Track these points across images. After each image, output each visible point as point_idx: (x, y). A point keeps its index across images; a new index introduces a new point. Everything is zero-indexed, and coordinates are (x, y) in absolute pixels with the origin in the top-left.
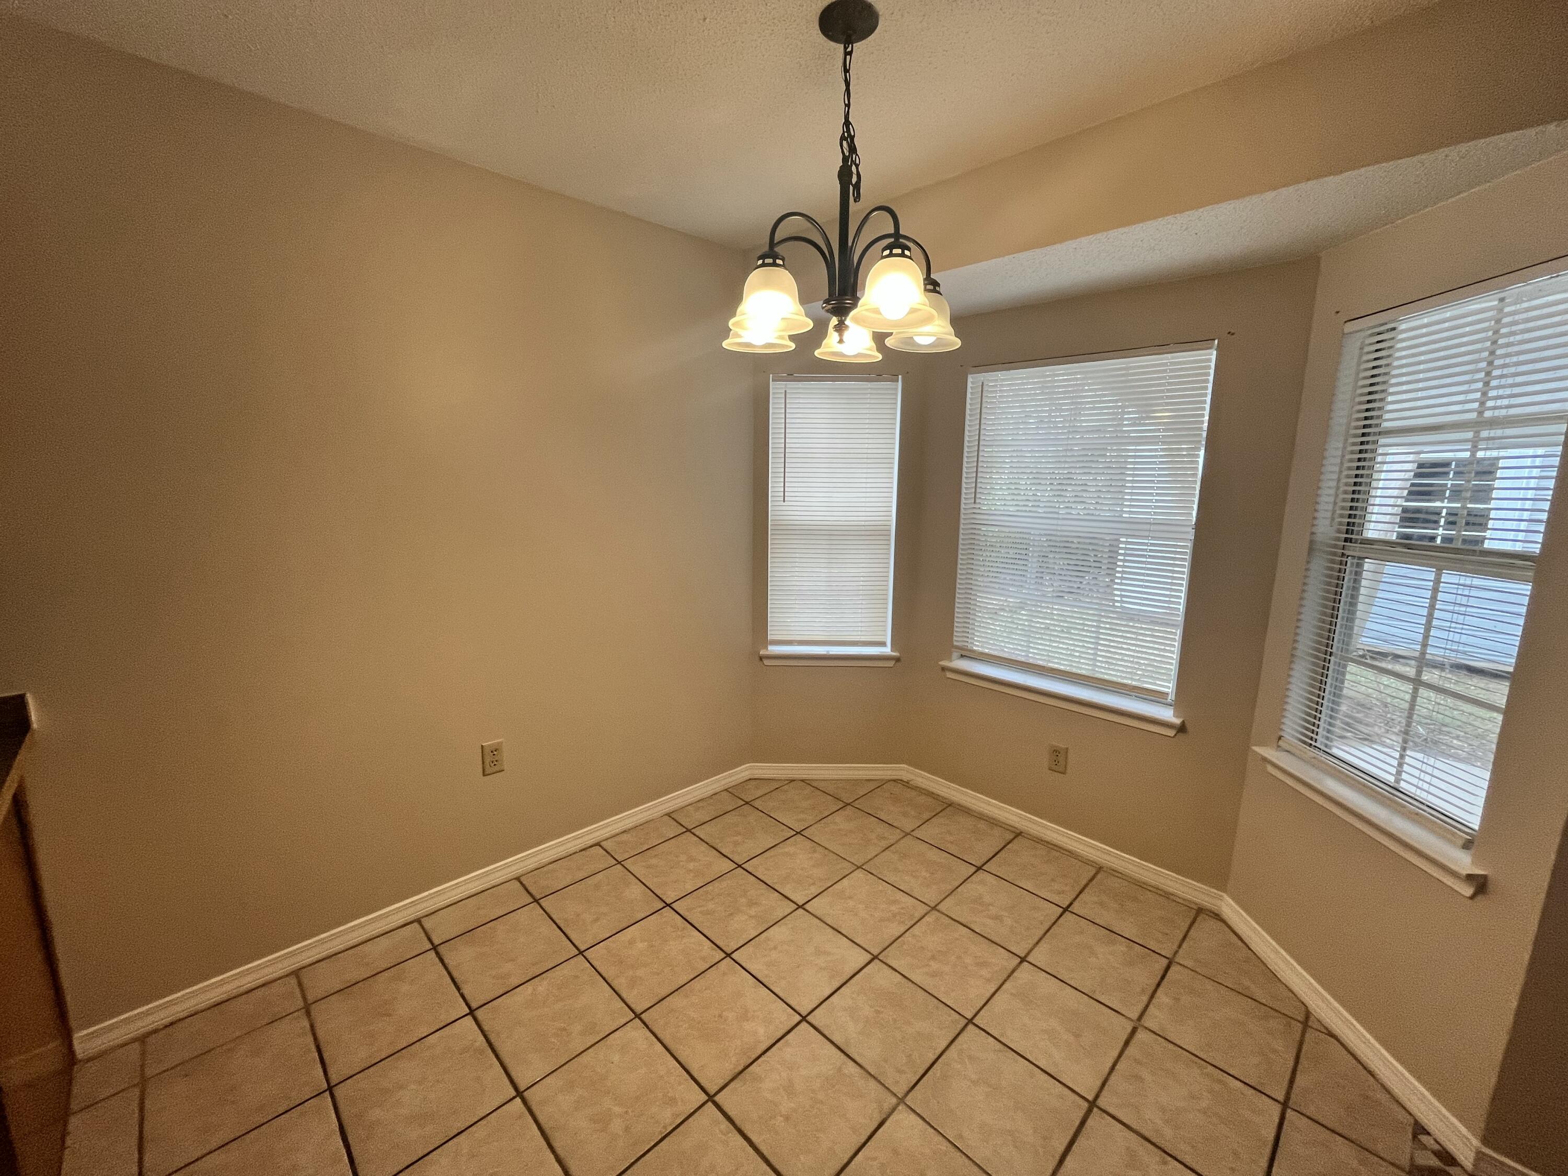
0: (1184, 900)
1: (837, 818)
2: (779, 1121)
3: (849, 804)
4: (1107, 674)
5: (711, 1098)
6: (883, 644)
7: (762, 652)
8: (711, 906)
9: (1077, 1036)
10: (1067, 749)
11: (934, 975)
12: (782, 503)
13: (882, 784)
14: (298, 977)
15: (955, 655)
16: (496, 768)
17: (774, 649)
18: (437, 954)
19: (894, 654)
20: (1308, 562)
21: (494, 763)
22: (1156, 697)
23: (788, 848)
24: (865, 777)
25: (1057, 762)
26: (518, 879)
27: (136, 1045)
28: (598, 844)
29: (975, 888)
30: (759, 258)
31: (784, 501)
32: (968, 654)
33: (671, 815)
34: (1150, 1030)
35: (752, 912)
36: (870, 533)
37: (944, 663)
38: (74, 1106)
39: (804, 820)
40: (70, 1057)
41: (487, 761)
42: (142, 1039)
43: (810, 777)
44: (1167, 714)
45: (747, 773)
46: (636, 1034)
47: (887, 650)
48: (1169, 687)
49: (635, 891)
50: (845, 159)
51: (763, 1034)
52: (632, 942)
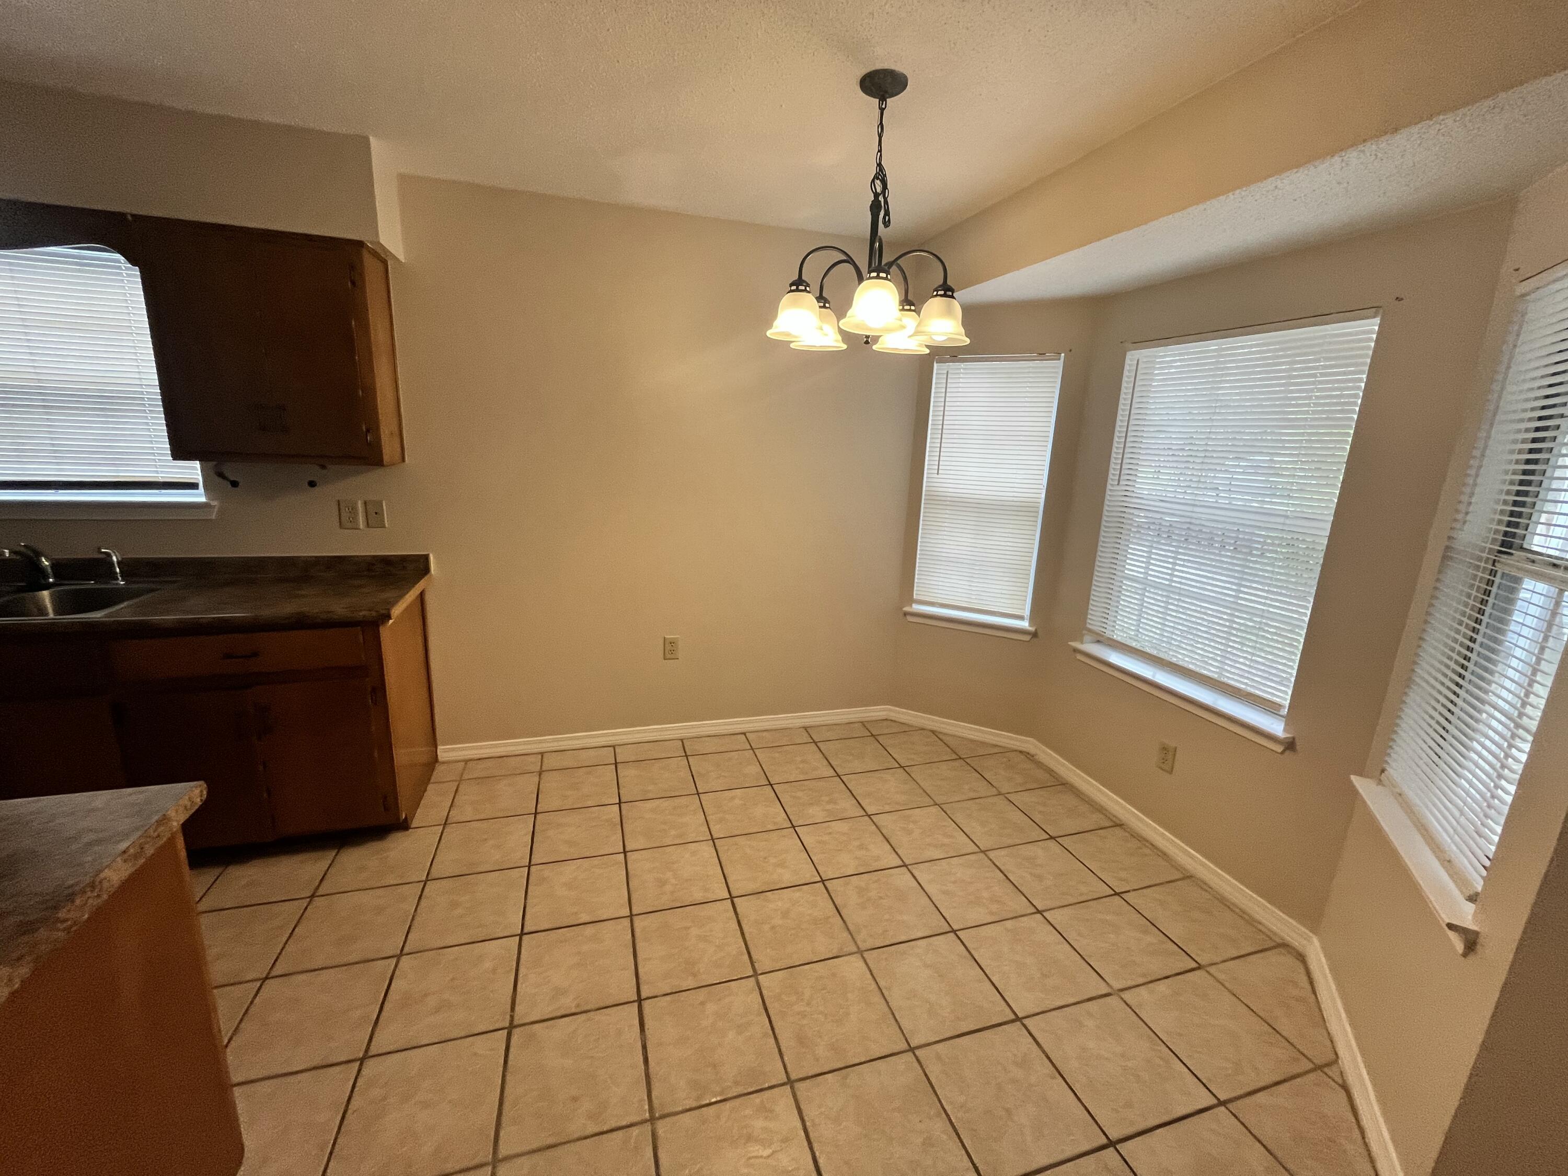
0: (1269, 930)
1: (944, 766)
2: (766, 927)
3: (963, 759)
4: (1233, 679)
5: (732, 898)
6: (1021, 618)
7: (907, 609)
8: (799, 794)
9: (1045, 976)
10: (1176, 748)
11: (946, 893)
12: (936, 476)
13: (1005, 751)
14: (542, 756)
15: (1087, 638)
16: (672, 656)
17: (916, 608)
18: (616, 767)
19: (1030, 629)
20: (1440, 572)
21: (672, 651)
22: (1270, 707)
23: (887, 775)
24: (991, 742)
25: (1164, 760)
26: (682, 740)
27: (463, 763)
28: (744, 734)
29: (1037, 851)
30: (791, 285)
31: (938, 474)
32: (1101, 640)
33: (808, 729)
34: (1125, 1002)
35: (829, 807)
36: (1020, 509)
37: (1076, 645)
38: (432, 781)
39: (913, 760)
40: (436, 760)
41: (666, 651)
42: (466, 761)
43: (939, 730)
44: (1277, 727)
45: (884, 713)
46: (707, 850)
47: (1025, 624)
48: (1284, 697)
49: (754, 769)
50: (876, 195)
51: (788, 878)
52: (733, 798)
